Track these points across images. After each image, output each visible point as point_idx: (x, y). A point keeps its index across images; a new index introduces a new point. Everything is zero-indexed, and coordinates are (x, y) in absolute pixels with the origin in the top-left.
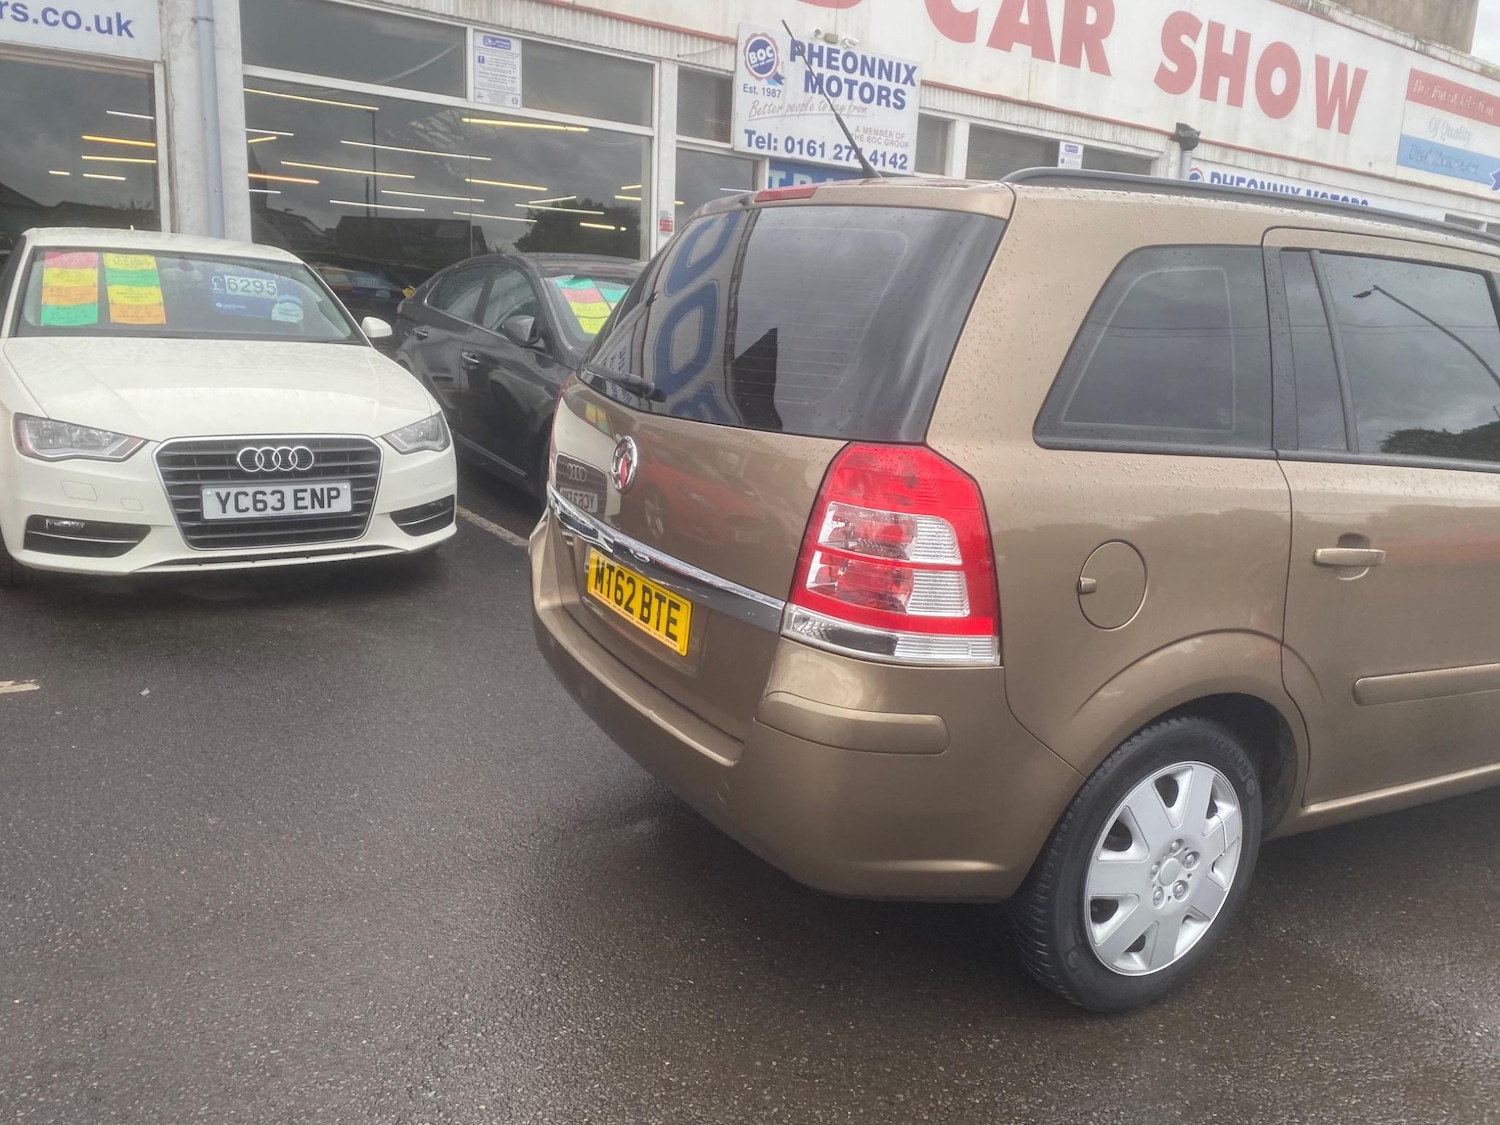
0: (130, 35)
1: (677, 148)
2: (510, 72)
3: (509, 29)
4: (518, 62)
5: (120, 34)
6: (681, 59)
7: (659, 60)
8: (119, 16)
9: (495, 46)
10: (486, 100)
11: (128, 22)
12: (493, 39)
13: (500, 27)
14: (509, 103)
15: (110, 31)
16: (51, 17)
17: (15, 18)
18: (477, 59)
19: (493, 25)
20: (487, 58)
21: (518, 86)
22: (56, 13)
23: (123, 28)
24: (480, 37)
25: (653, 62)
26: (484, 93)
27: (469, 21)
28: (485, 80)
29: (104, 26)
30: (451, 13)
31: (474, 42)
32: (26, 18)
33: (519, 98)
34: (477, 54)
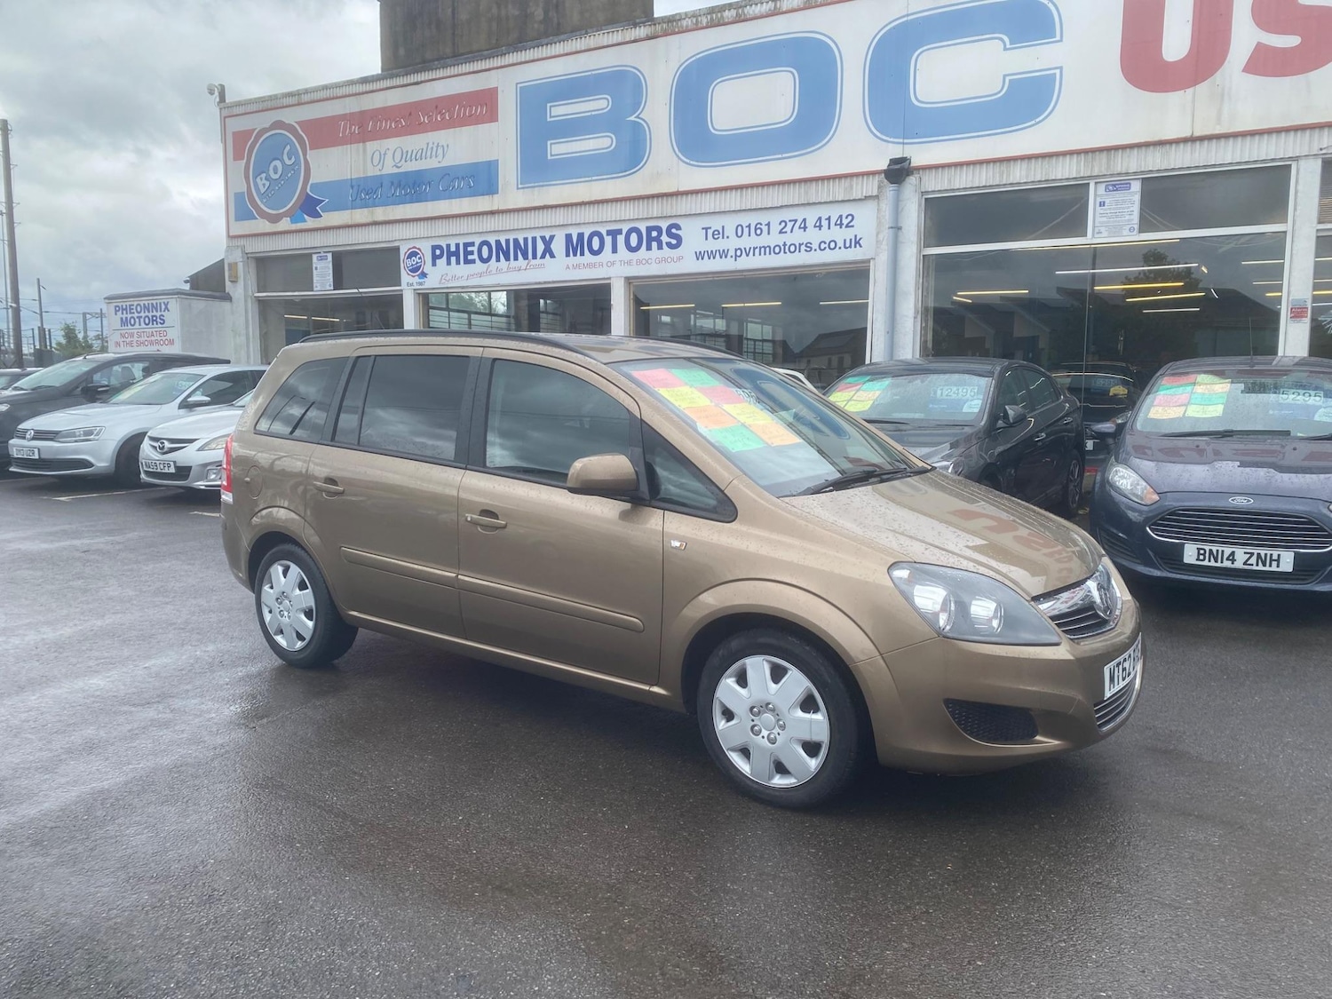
0: (861, 246)
1: (1318, 237)
2: (1129, 208)
3: (1127, 174)
4: (1137, 198)
5: (855, 247)
6: (1324, 152)
7: (1296, 159)
8: (856, 236)
9: (1117, 190)
10: (1105, 234)
11: (860, 239)
12: (1114, 185)
13: (1119, 174)
14: (1126, 232)
15: (850, 247)
16: (823, 246)
17: (806, 250)
18: (1098, 204)
19: (1112, 175)
20: (1107, 201)
21: (1136, 218)
22: (825, 243)
23: (857, 243)
24: (1102, 188)
25: (1289, 163)
26: (1103, 229)
27: (1090, 177)
28: (1105, 219)
29: (848, 245)
30: (1074, 176)
31: (1095, 194)
32: (811, 248)
33: (1136, 227)
34: (1099, 200)
